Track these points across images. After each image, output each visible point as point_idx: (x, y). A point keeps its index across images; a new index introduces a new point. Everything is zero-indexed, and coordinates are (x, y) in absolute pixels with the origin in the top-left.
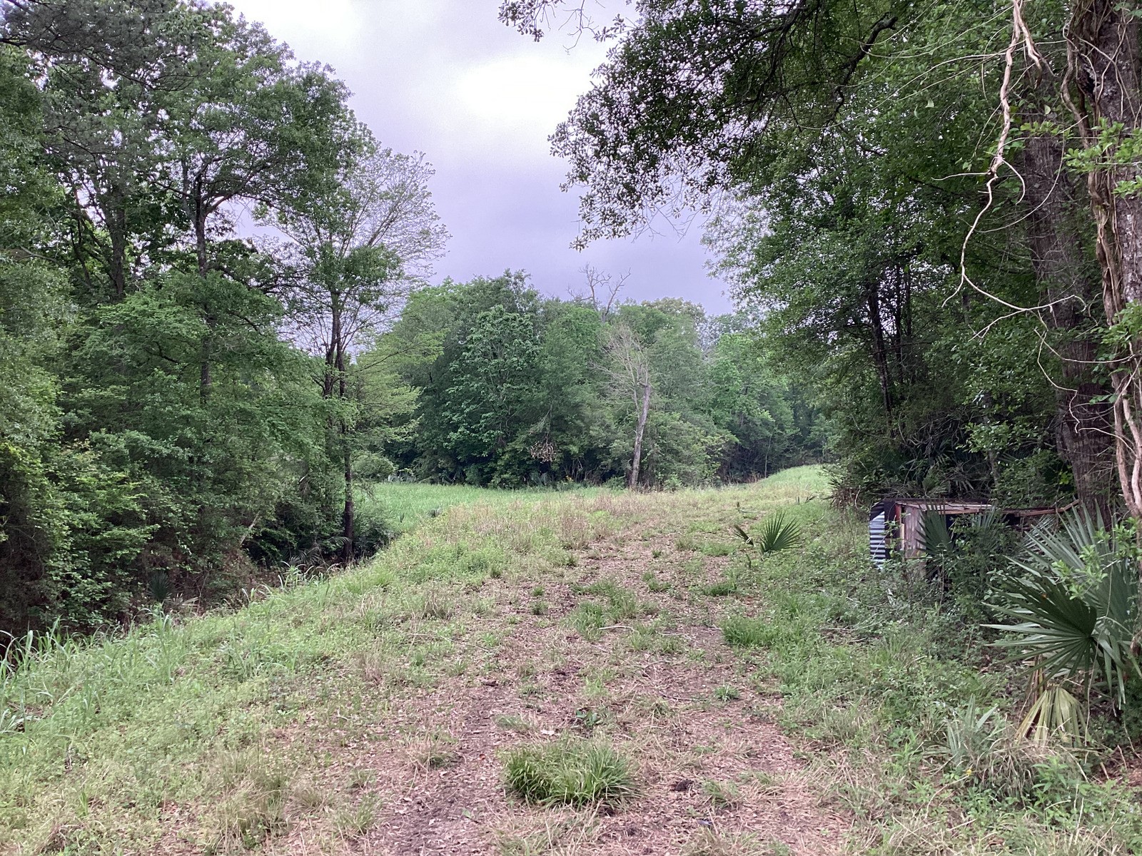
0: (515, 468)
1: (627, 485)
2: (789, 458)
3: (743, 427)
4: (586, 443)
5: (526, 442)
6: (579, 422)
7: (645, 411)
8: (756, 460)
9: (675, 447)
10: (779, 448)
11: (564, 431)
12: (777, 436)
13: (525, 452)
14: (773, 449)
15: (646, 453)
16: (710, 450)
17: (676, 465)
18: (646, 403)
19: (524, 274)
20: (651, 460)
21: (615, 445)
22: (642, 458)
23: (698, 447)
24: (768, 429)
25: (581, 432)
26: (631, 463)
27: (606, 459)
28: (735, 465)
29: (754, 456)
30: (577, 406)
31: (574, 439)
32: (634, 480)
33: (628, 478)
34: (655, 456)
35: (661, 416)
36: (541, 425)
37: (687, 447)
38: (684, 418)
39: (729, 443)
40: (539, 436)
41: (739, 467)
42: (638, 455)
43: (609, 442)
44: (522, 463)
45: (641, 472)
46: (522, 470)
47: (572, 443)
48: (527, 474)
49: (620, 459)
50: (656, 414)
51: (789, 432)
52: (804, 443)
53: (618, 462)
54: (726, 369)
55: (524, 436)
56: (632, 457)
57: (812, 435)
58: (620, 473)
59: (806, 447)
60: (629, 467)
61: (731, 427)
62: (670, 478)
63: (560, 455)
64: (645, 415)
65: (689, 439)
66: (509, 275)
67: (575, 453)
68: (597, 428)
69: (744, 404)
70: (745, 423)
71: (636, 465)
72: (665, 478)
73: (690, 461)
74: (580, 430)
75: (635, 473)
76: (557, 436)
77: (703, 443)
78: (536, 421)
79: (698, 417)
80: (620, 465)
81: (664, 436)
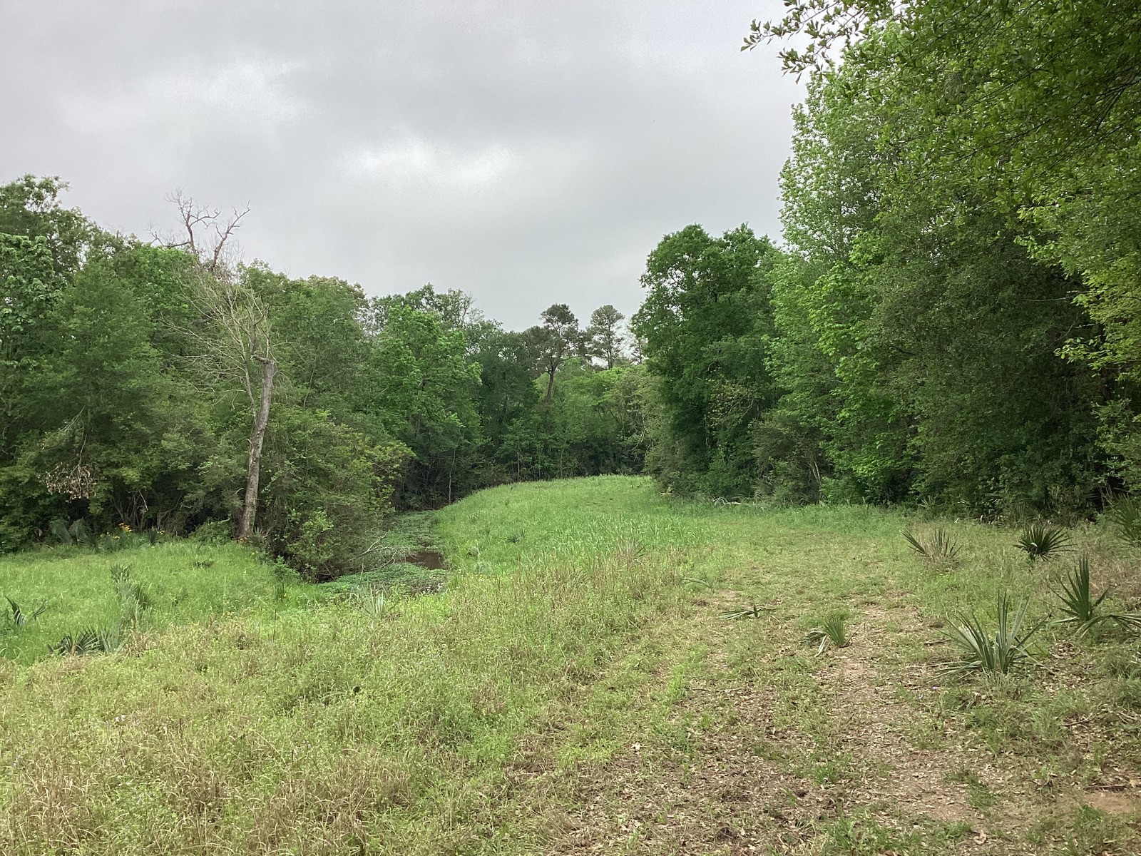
0: (18, 513)
1: (234, 535)
2: (477, 476)
3: (420, 437)
4: (156, 462)
5: (38, 464)
6: (138, 426)
7: (266, 404)
8: (438, 479)
9: (321, 463)
10: (465, 462)
11: (113, 444)
12: (463, 448)
13: (33, 483)
14: (458, 465)
15: (269, 476)
16: (380, 469)
17: (324, 496)
18: (267, 392)
19: (56, 184)
20: (277, 489)
21: (209, 464)
22: (260, 487)
23: (359, 464)
24: (452, 438)
25: (145, 444)
26: (243, 496)
27: (194, 489)
28: (411, 487)
29: (435, 473)
30: (135, 396)
31: (132, 456)
32: (247, 525)
33: (237, 521)
34: (286, 483)
35: (296, 416)
36: (64, 433)
37: (343, 465)
38: (337, 419)
39: (405, 458)
40: (65, 453)
41: (416, 490)
42: (255, 480)
43: (197, 460)
44: (30, 503)
45: (261, 509)
46: (32, 516)
47: (128, 464)
48: (43, 522)
49: (218, 490)
50: (288, 412)
51: (479, 442)
52: (496, 455)
53: (217, 493)
54: (399, 354)
55: (33, 454)
56: (244, 483)
57: (504, 446)
58: (222, 514)
59: (498, 461)
60: (237, 503)
61: (404, 437)
62: (314, 517)
63: (105, 486)
64: (266, 412)
65: (343, 450)
66: (30, 184)
67: (132, 483)
68: (176, 436)
69: (424, 404)
70: (421, 432)
71: (251, 498)
72: (304, 518)
73: (347, 487)
74: (143, 441)
75: (250, 513)
76: (100, 452)
77: (369, 458)
78: (55, 425)
79: (359, 417)
80: (220, 499)
81: (302, 446)
